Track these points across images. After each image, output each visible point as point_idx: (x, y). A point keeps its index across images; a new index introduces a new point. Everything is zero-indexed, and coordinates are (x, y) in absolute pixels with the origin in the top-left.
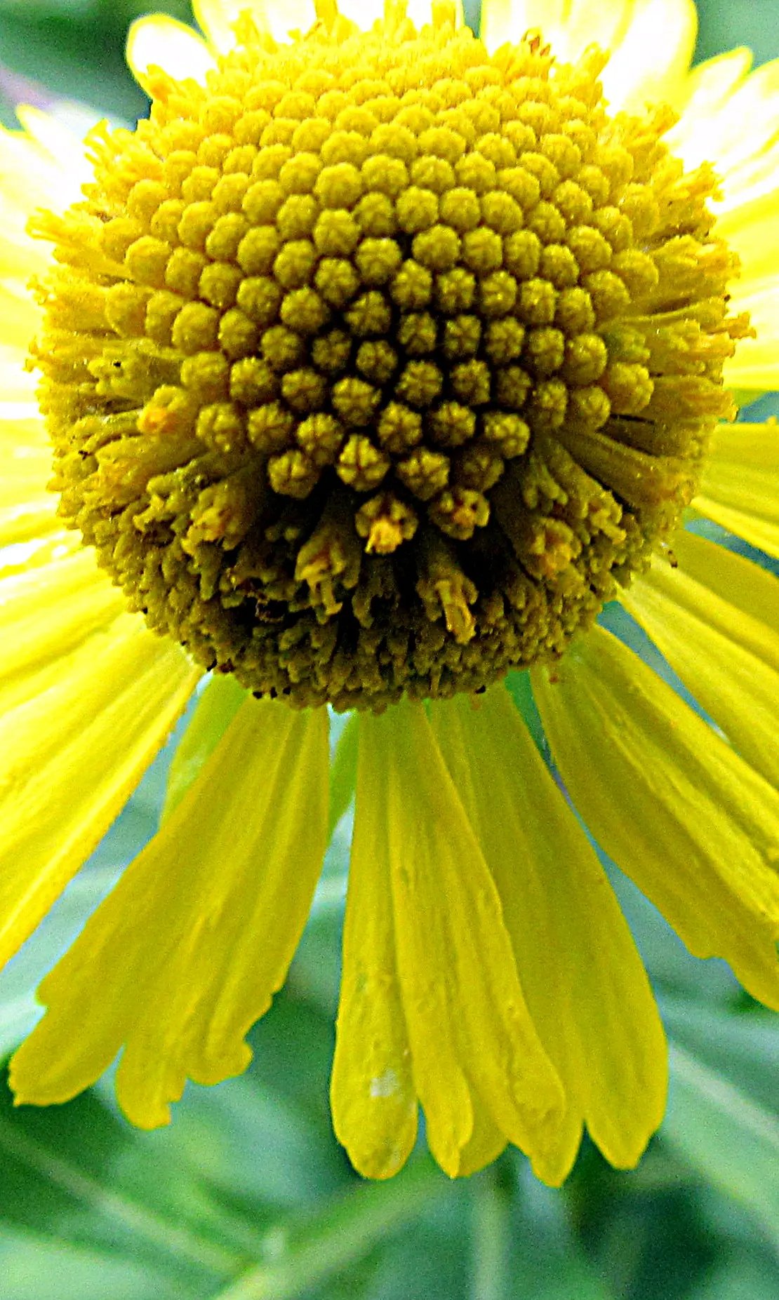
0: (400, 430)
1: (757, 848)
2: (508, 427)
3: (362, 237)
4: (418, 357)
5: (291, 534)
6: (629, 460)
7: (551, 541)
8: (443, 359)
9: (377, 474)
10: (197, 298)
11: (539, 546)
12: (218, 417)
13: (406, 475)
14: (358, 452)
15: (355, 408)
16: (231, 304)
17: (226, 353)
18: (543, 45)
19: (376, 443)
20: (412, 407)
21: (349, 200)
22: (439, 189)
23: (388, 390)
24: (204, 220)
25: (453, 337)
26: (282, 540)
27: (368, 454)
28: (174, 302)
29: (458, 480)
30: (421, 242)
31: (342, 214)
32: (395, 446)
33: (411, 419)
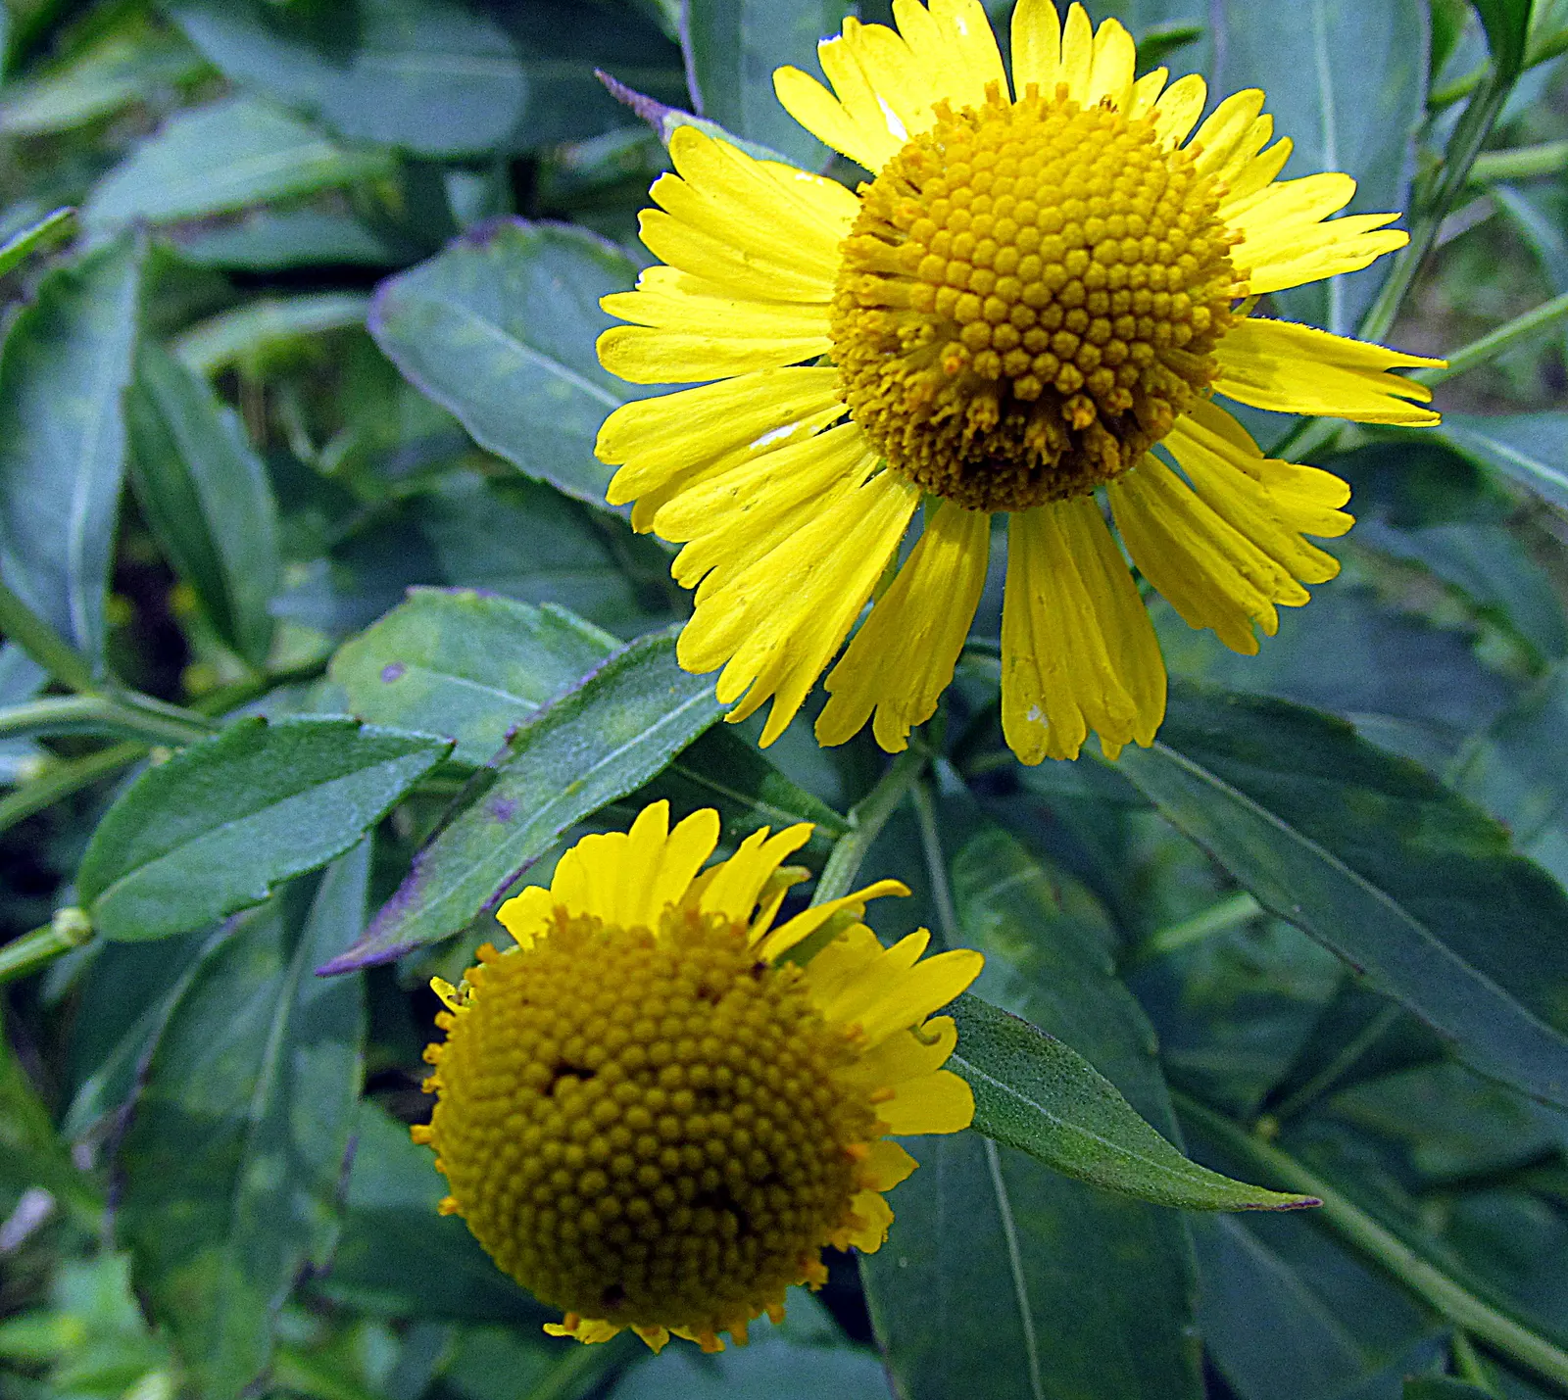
0: (1091, 359)
1: (1234, 566)
2: (1144, 351)
3: (1068, 249)
4: (1099, 317)
5: (1021, 420)
6: (1189, 359)
7: (1160, 410)
8: (1111, 317)
9: (1078, 385)
10: (968, 291)
11: (1154, 415)
12: (989, 359)
13: (1094, 384)
14: (1070, 373)
15: (1068, 348)
16: (991, 293)
17: (989, 322)
18: (1113, 106)
19: (1078, 368)
20: (1098, 346)
21: (1057, 227)
22: (1104, 217)
23: (1083, 338)
24: (969, 245)
25: (1118, 303)
26: (1015, 425)
27: (1075, 374)
28: (955, 293)
29: (1118, 383)
30: (1098, 251)
31: (1056, 238)
32: (1088, 369)
33: (1097, 352)
